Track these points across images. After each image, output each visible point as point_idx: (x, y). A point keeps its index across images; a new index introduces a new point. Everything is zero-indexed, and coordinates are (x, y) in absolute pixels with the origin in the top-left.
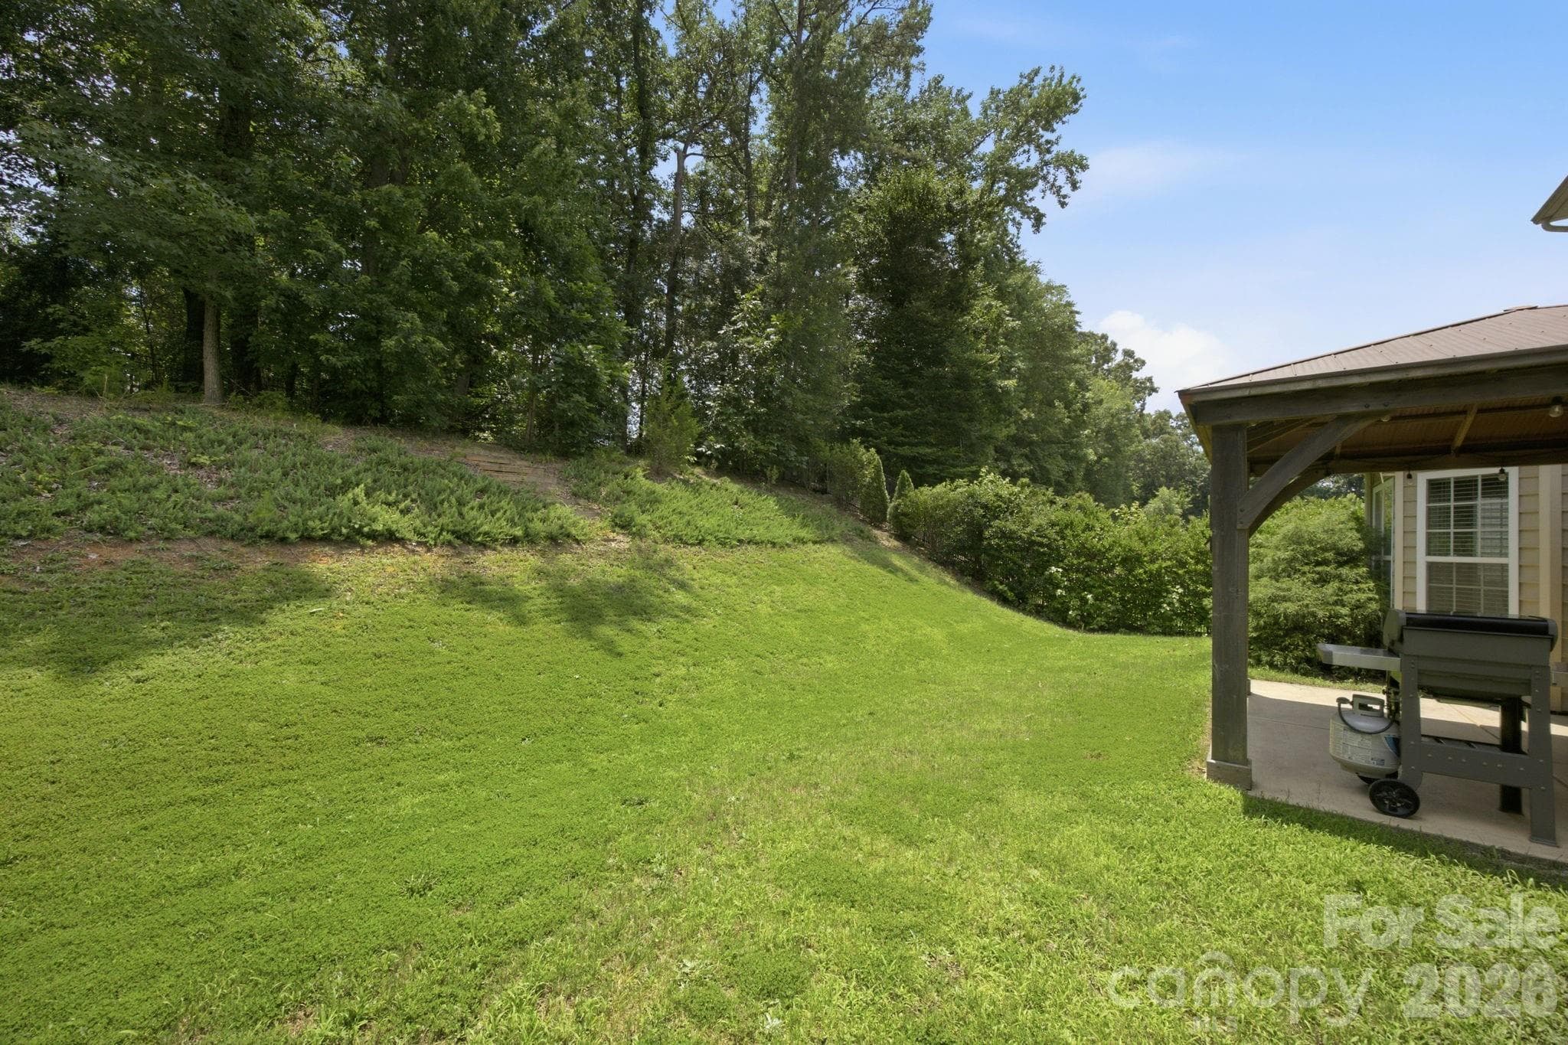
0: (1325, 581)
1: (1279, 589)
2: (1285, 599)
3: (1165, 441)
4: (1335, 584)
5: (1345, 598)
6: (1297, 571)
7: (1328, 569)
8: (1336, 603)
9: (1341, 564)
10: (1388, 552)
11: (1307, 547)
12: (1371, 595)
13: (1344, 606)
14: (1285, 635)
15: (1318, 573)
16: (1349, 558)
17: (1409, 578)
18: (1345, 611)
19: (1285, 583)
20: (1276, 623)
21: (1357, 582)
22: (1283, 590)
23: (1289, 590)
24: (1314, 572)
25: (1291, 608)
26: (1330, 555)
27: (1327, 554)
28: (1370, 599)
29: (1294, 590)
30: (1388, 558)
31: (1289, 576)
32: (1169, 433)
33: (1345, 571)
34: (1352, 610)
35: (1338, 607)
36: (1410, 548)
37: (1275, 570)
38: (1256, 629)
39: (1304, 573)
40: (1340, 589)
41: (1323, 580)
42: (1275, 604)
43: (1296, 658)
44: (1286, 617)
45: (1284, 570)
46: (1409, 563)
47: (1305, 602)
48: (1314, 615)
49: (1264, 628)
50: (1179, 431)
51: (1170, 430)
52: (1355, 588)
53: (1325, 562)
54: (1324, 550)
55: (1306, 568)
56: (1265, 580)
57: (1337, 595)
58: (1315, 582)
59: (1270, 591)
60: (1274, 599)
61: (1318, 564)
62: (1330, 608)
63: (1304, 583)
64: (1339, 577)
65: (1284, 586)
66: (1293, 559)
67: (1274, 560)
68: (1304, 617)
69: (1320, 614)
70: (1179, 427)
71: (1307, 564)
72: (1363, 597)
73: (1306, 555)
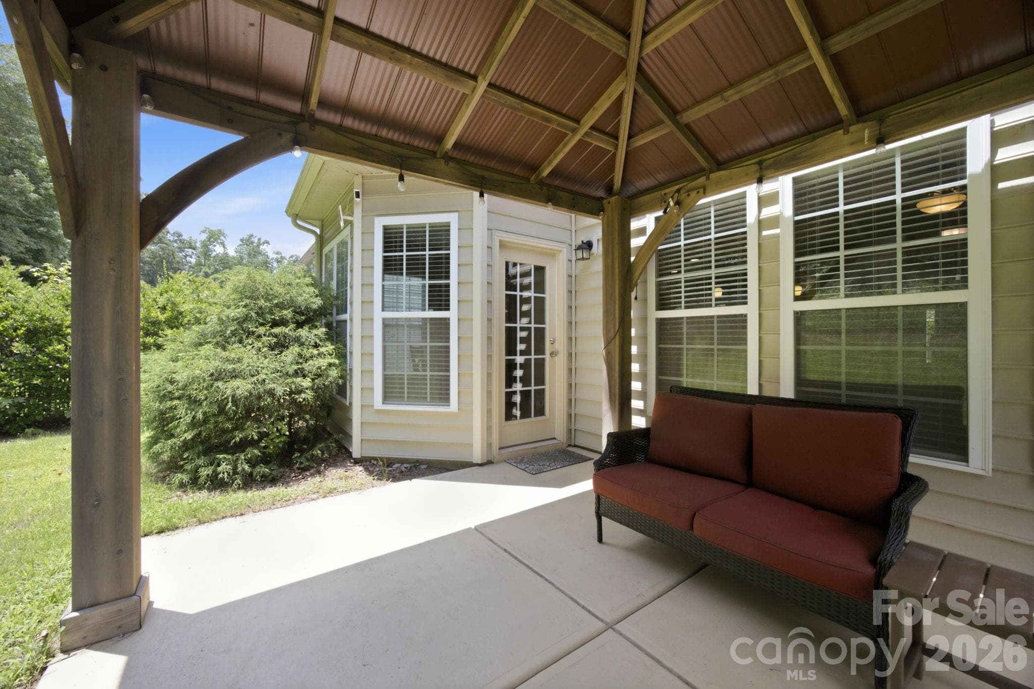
0: (283, 346)
1: (228, 360)
2: (235, 375)
3: (163, 249)
4: (295, 349)
5: (305, 366)
6: (250, 334)
7: (287, 330)
8: (296, 374)
9: (300, 325)
10: (343, 309)
11: (262, 302)
12: (332, 361)
13: (304, 376)
14: (235, 429)
15: (276, 336)
16: (306, 318)
17: (367, 338)
18: (306, 383)
19: (236, 349)
20: (222, 411)
21: (316, 346)
22: (232, 361)
23: (239, 360)
24: (271, 335)
25: (242, 387)
26: (288, 314)
27: (285, 312)
28: (330, 365)
29: (246, 361)
30: (342, 317)
31: (240, 342)
32: (166, 244)
33: (304, 332)
34: (313, 380)
35: (299, 379)
36: (367, 303)
37: (222, 333)
38: (193, 424)
39: (259, 336)
40: (300, 355)
41: (280, 345)
42: (220, 384)
43: (248, 461)
44: (235, 402)
45: (234, 333)
46: (367, 320)
47: (262, 376)
48: (271, 393)
49: (205, 421)
50: (175, 245)
51: (167, 242)
52: (315, 352)
53: (283, 322)
54: (281, 306)
55: (262, 330)
56: (207, 349)
57: (298, 363)
58: (272, 348)
59: (214, 365)
60: (218, 376)
61: (275, 324)
62: (289, 380)
63: (259, 350)
64: (298, 340)
65: (233, 355)
66: (247, 318)
67: (220, 319)
68: (259, 397)
69: (279, 391)
70: (175, 241)
71: (262, 325)
72: (323, 362)
73: (261, 313)
